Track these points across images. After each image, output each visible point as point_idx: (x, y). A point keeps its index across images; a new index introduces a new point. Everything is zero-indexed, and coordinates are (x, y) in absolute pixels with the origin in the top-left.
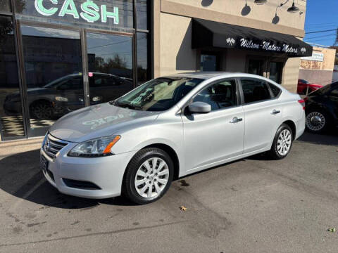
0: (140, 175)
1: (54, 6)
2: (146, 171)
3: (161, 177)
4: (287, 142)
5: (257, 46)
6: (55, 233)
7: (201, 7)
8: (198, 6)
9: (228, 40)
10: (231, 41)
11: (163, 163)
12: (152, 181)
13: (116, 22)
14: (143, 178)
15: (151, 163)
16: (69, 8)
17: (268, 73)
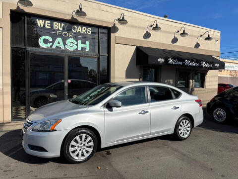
0: (73, 144)
1: (50, 42)
2: (77, 142)
3: (87, 147)
4: (187, 129)
5: (181, 63)
6: (17, 176)
7: (143, 39)
8: (140, 39)
9: (159, 60)
10: (161, 60)
11: (89, 138)
12: (81, 149)
13: (87, 50)
14: (75, 146)
15: (81, 138)
16: (59, 43)
17: (194, 81)
